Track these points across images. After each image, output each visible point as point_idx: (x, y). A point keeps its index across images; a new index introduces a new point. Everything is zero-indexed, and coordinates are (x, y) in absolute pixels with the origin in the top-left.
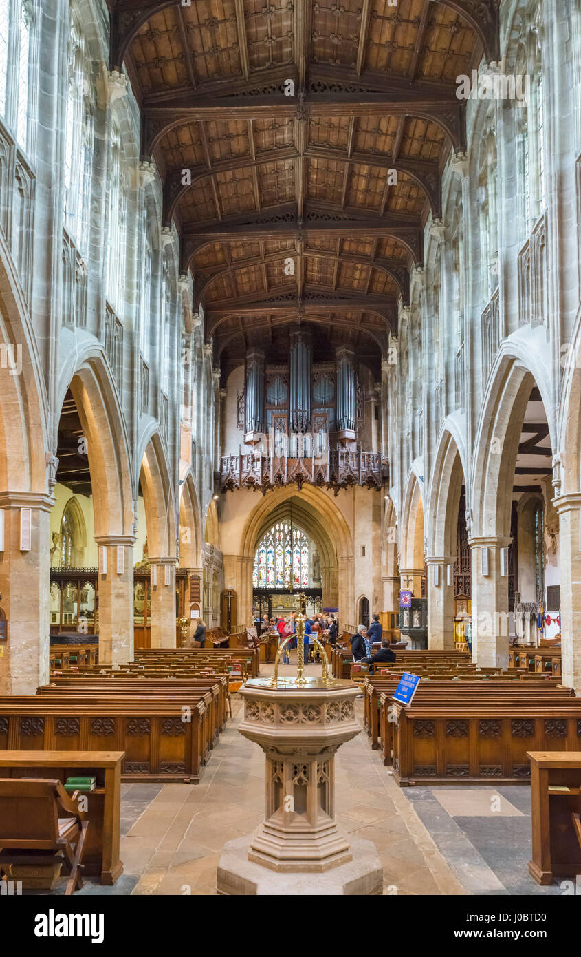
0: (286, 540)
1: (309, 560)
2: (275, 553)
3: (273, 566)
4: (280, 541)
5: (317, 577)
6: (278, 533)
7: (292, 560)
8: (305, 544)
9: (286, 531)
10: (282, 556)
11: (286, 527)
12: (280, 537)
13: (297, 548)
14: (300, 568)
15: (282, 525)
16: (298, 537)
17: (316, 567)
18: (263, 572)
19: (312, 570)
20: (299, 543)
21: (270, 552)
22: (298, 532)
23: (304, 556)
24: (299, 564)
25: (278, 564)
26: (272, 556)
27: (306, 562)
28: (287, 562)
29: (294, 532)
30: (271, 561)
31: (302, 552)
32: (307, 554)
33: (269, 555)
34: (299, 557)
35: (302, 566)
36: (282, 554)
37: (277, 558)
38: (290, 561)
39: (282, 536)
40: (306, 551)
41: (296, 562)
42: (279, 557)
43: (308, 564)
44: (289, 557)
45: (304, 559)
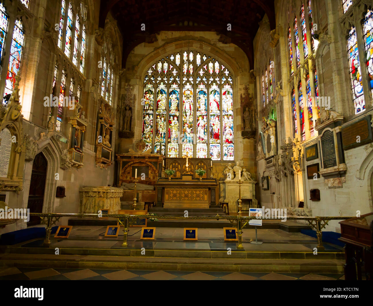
0: (198, 75)
1: (234, 104)
2: (181, 94)
3: (177, 114)
4: (188, 75)
5: (248, 129)
6: (185, 67)
7: (208, 104)
8: (227, 82)
9: (198, 62)
10: (192, 99)
11: (198, 57)
12: (188, 71)
13: (214, 87)
14: (220, 118)
15: (191, 55)
16: (217, 71)
17: (247, 114)
18: (161, 123)
19: (239, 118)
20: (217, 79)
21: (174, 92)
22: (217, 64)
23: (225, 98)
24: (219, 112)
25: (185, 111)
26: (176, 98)
27: (229, 109)
28: (200, 108)
29: (211, 65)
30: (174, 107)
31: (223, 93)
32: (231, 96)
33: (172, 97)
34: (219, 100)
35: (223, 114)
36: (192, 96)
37: (184, 102)
38: (205, 106)
39: (192, 69)
40: (229, 92)
41: (213, 107)
42: (186, 100)
43: (232, 111)
44: (202, 100)
45: (226, 104)
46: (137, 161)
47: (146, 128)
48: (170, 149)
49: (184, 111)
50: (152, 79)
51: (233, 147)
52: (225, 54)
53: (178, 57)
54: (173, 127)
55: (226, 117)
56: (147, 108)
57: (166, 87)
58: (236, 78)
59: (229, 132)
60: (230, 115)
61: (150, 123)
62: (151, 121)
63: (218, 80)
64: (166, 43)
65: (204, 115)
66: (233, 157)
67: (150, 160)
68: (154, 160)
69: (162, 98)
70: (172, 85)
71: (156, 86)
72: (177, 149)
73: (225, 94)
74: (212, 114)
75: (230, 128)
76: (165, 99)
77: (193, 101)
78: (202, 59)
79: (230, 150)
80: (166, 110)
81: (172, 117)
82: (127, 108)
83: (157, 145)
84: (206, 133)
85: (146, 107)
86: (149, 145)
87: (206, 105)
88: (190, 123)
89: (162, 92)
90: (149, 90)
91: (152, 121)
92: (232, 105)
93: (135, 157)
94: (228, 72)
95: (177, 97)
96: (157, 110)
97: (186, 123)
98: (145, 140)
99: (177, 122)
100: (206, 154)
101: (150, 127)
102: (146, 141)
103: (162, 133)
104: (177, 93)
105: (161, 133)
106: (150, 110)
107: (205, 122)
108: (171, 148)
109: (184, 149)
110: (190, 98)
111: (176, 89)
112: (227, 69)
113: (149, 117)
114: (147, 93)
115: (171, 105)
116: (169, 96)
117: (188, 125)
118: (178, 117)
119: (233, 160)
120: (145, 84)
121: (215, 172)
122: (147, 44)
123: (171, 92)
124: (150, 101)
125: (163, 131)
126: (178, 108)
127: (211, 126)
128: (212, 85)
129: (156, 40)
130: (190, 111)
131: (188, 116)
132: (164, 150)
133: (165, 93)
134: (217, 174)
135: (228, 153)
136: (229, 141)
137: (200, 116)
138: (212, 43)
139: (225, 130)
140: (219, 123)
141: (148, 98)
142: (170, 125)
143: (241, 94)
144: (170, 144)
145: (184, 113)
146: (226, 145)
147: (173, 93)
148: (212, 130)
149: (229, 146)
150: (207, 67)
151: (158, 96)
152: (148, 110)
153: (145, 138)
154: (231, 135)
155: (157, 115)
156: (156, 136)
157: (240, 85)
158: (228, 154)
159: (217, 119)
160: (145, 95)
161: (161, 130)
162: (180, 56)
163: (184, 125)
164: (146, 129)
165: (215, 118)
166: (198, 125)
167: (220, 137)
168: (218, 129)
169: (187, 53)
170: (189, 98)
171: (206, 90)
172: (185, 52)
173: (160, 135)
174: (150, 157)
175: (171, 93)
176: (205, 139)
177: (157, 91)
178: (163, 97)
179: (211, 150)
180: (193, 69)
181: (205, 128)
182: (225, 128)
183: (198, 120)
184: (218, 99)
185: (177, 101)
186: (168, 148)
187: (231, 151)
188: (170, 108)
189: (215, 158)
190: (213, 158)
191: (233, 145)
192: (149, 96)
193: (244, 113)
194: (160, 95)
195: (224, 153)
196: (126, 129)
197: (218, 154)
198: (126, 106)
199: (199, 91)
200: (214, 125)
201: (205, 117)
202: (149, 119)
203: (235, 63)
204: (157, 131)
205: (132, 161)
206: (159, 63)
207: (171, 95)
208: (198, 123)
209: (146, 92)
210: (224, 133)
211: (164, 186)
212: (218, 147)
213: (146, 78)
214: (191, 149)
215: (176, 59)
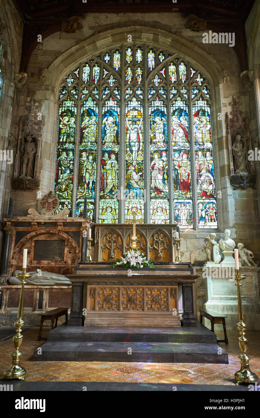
2: (122, 116)
3: (116, 149)
5: (242, 172)
7: (168, 132)
8: (201, 96)
13: (179, 104)
14: (190, 154)
17: (239, 146)
21: (110, 113)
22: (182, 68)
23: (198, 122)
24: (187, 144)
25: (130, 144)
26: (113, 123)
27: (205, 139)
28: (155, 138)
29: (172, 68)
30: (110, 137)
31: (194, 113)
32: (208, 118)
33: (107, 120)
34: (187, 125)
35: (195, 148)
36: (142, 119)
37: (127, 129)
38: (163, 136)
39: (140, 76)
40: (204, 112)
41: (178, 137)
42: (131, 126)
43: (211, 143)
44: (158, 126)
45: (200, 131)
46: (42, 231)
47: (62, 173)
48: (103, 209)
49: (128, 143)
50: (73, 92)
51: (214, 205)
52: (196, 48)
53: (117, 56)
54: (108, 172)
55: (200, 153)
56: (65, 140)
57: (96, 104)
58: (216, 88)
59: (207, 178)
60: (208, 150)
61: (69, 165)
62: (70, 161)
63: (185, 92)
64: (96, 32)
65: (163, 151)
66: (217, 222)
67: (67, 229)
68: (73, 229)
69: (90, 123)
70: (106, 102)
71: (79, 103)
72: (115, 210)
73: (197, 114)
74: (176, 148)
75: (208, 171)
76: (94, 124)
77: (142, 128)
78: (156, 59)
79: (211, 210)
80: (96, 142)
81: (106, 155)
82: (29, 139)
83: (81, 203)
84: (166, 181)
85: (63, 139)
86: (67, 203)
87: (166, 134)
88: (138, 164)
89: (89, 113)
90: (68, 110)
91: (72, 162)
92: (210, 133)
93: (39, 224)
94: (202, 80)
95: (116, 121)
96: (81, 142)
97: (132, 164)
98: (59, 195)
99: (116, 162)
100: (167, 217)
101: (68, 172)
102: (61, 196)
103: (89, 182)
104: (115, 114)
105: (87, 182)
106: (70, 143)
107: (165, 163)
108: (105, 207)
109: (128, 210)
110: (138, 122)
111: (113, 108)
112: (199, 75)
113: (68, 155)
114: (65, 116)
115: (105, 134)
116: (102, 120)
117: (134, 167)
118: (117, 155)
119: (216, 227)
120: (61, 100)
121: (185, 250)
122: (64, 34)
123: (105, 113)
124: (70, 128)
125: (92, 178)
126: (117, 140)
127: (175, 169)
128: (176, 101)
129: (80, 27)
130: (137, 143)
131: (134, 152)
132: (92, 211)
133: (95, 115)
134: (189, 253)
135: (206, 214)
136: (208, 194)
137: (155, 152)
138: (174, 30)
139: (201, 176)
140: (189, 163)
141: (66, 123)
142: (104, 168)
143: (226, 113)
144: (103, 200)
145: (127, 147)
146: (202, 201)
147: (108, 114)
148: (177, 176)
149: (208, 203)
150: (166, 72)
151: (82, 121)
152: (66, 142)
153: (60, 190)
154: (211, 183)
155: (81, 151)
156: (79, 188)
157: (224, 97)
158: (207, 216)
159: (185, 156)
160: (61, 119)
161: (87, 175)
162: (120, 55)
163: (128, 167)
164: (62, 176)
165: (181, 154)
166: (153, 168)
167: (191, 187)
168: (187, 174)
169: (132, 50)
170: (136, 122)
171: (165, 110)
172: (129, 50)
173: (86, 186)
174: (65, 224)
175: (105, 115)
176: (164, 191)
177: (82, 112)
178: (91, 121)
179: (177, 210)
180: (142, 75)
181: (164, 173)
182: (200, 171)
183: (152, 159)
184: (185, 123)
185: (116, 128)
186: (101, 208)
187: (212, 212)
188: (104, 140)
189: (183, 224)
190: (181, 225)
191: (214, 201)
192: (67, 120)
193: (232, 145)
194: (87, 119)
195: (200, 216)
196: (26, 175)
197: (189, 218)
198: (27, 135)
199: (153, 110)
200: (180, 167)
201: (164, 154)
202: (67, 158)
203: (214, 62)
204: (81, 178)
205: (34, 231)
206: (85, 66)
207: (106, 118)
208: (153, 163)
209: (62, 113)
210: (198, 180)
211: (86, 280)
212: (188, 205)
213: (63, 91)
214: (141, 209)
215: (114, 60)
